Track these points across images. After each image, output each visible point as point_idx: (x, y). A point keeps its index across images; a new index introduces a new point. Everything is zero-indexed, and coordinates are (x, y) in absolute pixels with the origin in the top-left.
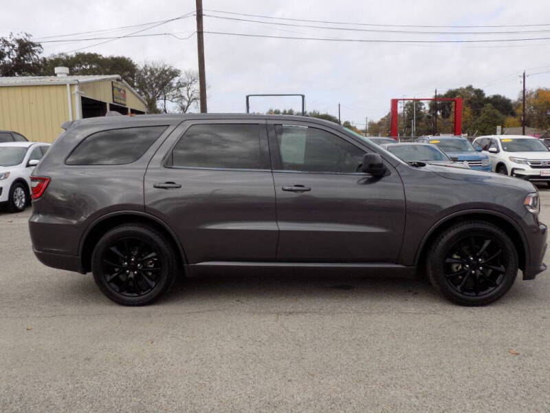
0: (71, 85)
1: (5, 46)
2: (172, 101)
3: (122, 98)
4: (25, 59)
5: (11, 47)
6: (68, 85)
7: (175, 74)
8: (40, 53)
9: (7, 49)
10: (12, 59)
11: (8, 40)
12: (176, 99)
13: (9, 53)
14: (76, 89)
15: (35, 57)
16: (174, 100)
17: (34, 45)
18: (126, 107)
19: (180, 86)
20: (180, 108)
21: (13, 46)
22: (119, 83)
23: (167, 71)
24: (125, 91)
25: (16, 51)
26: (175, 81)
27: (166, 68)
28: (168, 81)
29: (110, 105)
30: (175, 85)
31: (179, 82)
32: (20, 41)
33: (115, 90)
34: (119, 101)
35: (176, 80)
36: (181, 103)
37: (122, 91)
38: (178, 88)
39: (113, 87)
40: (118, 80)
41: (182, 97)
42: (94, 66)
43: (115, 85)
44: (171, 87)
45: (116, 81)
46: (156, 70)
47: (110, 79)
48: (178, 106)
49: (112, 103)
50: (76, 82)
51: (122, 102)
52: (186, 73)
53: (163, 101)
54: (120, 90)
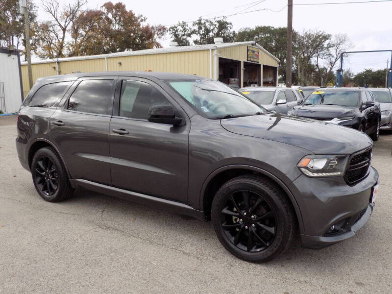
0: (212, 50)
1: (211, 25)
2: (322, 58)
3: (256, 57)
4: (222, 33)
5: (214, 26)
6: (210, 50)
7: (326, 38)
8: (231, 28)
9: (212, 28)
10: (214, 34)
11: (213, 21)
12: (326, 57)
13: (213, 30)
14: (215, 52)
15: (228, 31)
16: (323, 58)
17: (228, 24)
18: (259, 63)
19: (329, 46)
20: (329, 63)
21: (215, 25)
22: (254, 46)
23: (321, 35)
24: (258, 53)
25: (217, 28)
26: (326, 44)
27: (320, 34)
28: (321, 42)
29: (244, 62)
30: (325, 46)
31: (329, 44)
32: (219, 22)
33: (250, 52)
34: (252, 59)
35: (327, 42)
36: (330, 59)
37: (256, 53)
38: (328, 48)
39: (248, 50)
40: (253, 45)
41: (330, 55)
42: (267, 35)
43: (249, 48)
44: (322, 48)
45: (251, 46)
46: (313, 35)
47: (245, 45)
48: (328, 61)
49: (246, 61)
50: (215, 48)
51: (255, 60)
52: (336, 36)
53: (316, 59)
54: (253, 52)
